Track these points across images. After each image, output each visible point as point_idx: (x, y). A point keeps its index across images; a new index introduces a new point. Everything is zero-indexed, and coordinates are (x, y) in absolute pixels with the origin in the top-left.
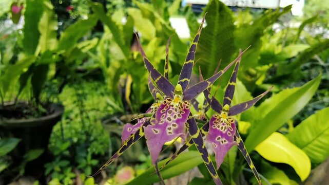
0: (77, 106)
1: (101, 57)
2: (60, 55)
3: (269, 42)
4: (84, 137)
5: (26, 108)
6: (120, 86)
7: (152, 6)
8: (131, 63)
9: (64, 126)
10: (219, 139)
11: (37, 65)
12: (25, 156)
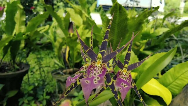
0: (37, 64)
1: (51, 36)
2: (27, 35)
3: (146, 27)
4: (41, 83)
5: (7, 66)
6: (63, 52)
7: (80, 6)
8: (69, 40)
9: (30, 76)
10: (123, 84)
11: (13, 41)
12: (7, 95)
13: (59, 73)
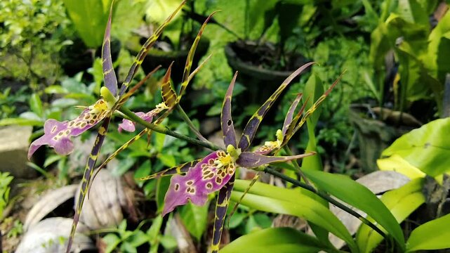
5: (270, 55)
10: (189, 183)
13: (364, 110)
